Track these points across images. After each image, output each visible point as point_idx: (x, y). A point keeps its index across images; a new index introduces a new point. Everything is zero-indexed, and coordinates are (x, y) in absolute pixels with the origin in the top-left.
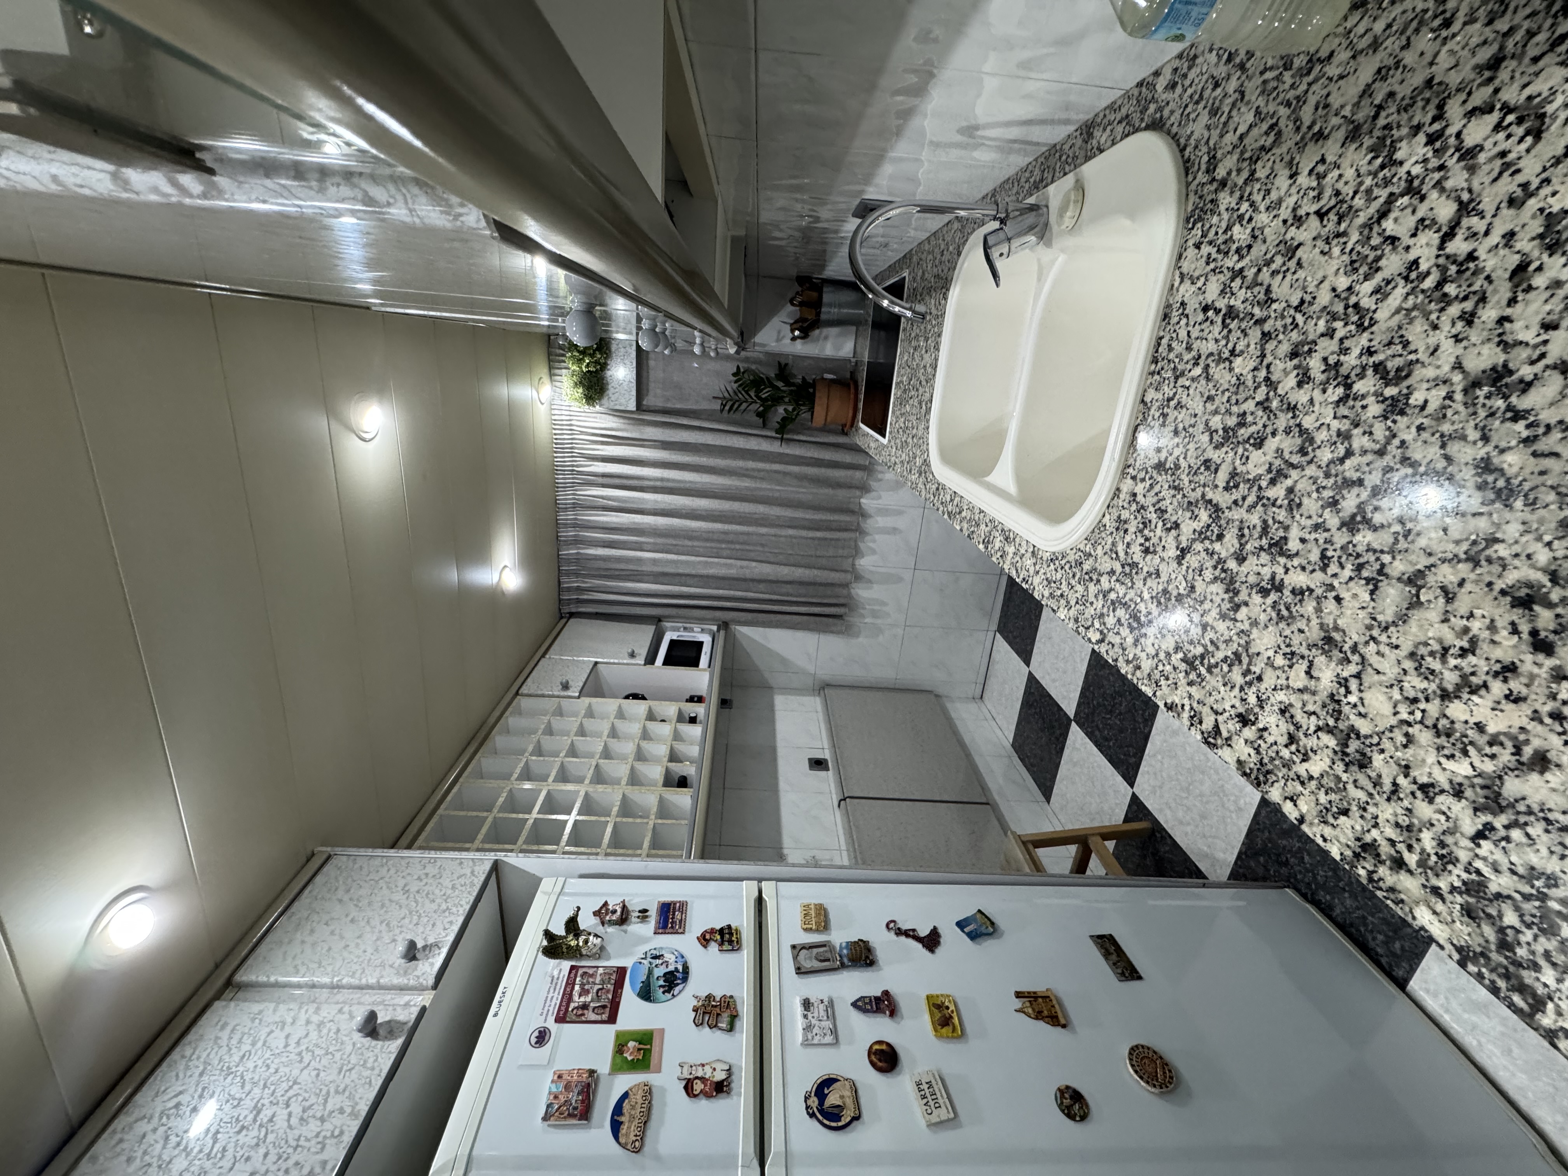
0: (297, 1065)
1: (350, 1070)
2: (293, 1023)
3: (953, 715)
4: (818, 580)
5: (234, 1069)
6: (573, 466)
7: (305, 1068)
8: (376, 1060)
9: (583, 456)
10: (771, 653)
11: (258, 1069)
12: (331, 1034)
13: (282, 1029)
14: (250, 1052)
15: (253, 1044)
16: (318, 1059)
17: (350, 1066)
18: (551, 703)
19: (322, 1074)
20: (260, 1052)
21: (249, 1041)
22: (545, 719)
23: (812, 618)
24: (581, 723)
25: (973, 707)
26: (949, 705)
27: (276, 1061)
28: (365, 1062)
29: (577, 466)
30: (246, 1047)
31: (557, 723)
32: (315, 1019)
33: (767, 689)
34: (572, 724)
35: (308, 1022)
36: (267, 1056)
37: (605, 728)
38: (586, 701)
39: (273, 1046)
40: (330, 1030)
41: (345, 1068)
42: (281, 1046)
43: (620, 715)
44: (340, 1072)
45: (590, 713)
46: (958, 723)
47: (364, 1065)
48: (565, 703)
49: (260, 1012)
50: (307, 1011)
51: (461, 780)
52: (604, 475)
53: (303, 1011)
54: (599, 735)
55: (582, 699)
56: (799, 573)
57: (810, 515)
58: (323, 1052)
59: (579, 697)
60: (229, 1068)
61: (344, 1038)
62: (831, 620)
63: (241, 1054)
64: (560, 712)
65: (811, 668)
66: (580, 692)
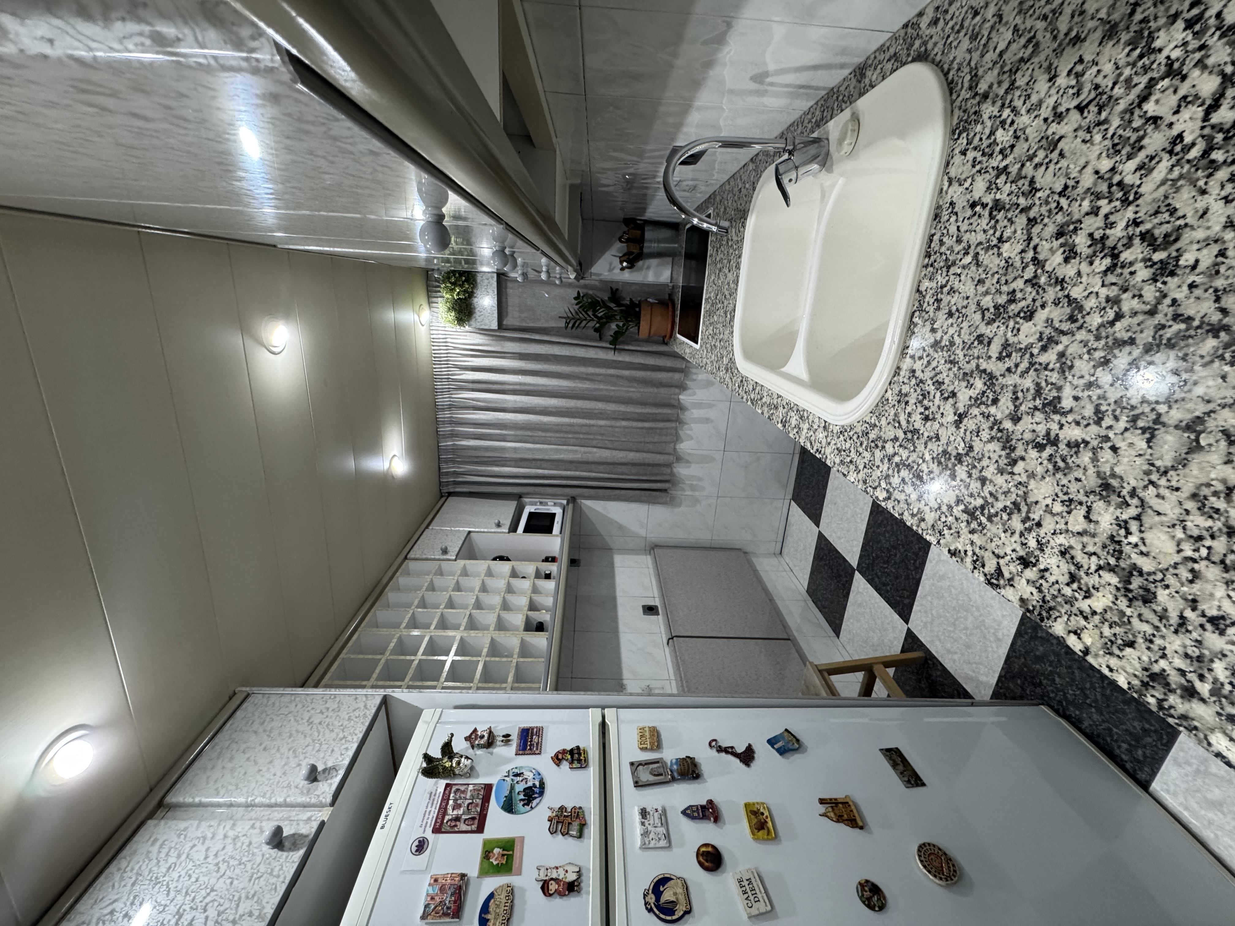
0: (215, 874)
1: (259, 878)
2: (212, 838)
3: (758, 568)
4: (647, 461)
5: (161, 879)
6: (448, 375)
7: (221, 877)
8: (281, 869)
9: (457, 367)
10: (611, 522)
11: (181, 879)
12: (244, 847)
13: (203, 843)
14: (175, 864)
15: (179, 856)
16: (232, 869)
17: (259, 874)
18: (432, 566)
19: (235, 882)
20: (183, 864)
21: (175, 854)
22: (428, 578)
23: (643, 492)
24: (458, 582)
25: (774, 561)
26: (754, 560)
27: (197, 871)
28: (272, 870)
29: (452, 375)
30: (172, 860)
31: (438, 581)
32: (231, 834)
33: (608, 550)
34: (450, 581)
35: (225, 836)
36: (190, 867)
37: (477, 585)
38: (461, 563)
39: (195, 857)
40: (243, 844)
41: (255, 876)
42: (202, 858)
43: (490, 573)
44: (250, 880)
45: (465, 573)
46: (762, 574)
47: (271, 874)
48: (444, 565)
49: (185, 829)
50: (224, 827)
51: (360, 629)
52: (471, 382)
53: (222, 827)
54: (472, 590)
55: (458, 561)
56: (632, 456)
57: (639, 410)
58: (237, 862)
59: (455, 560)
60: (157, 878)
61: (255, 850)
62: (658, 493)
63: (168, 866)
64: (440, 573)
65: (643, 533)
66: (457, 556)
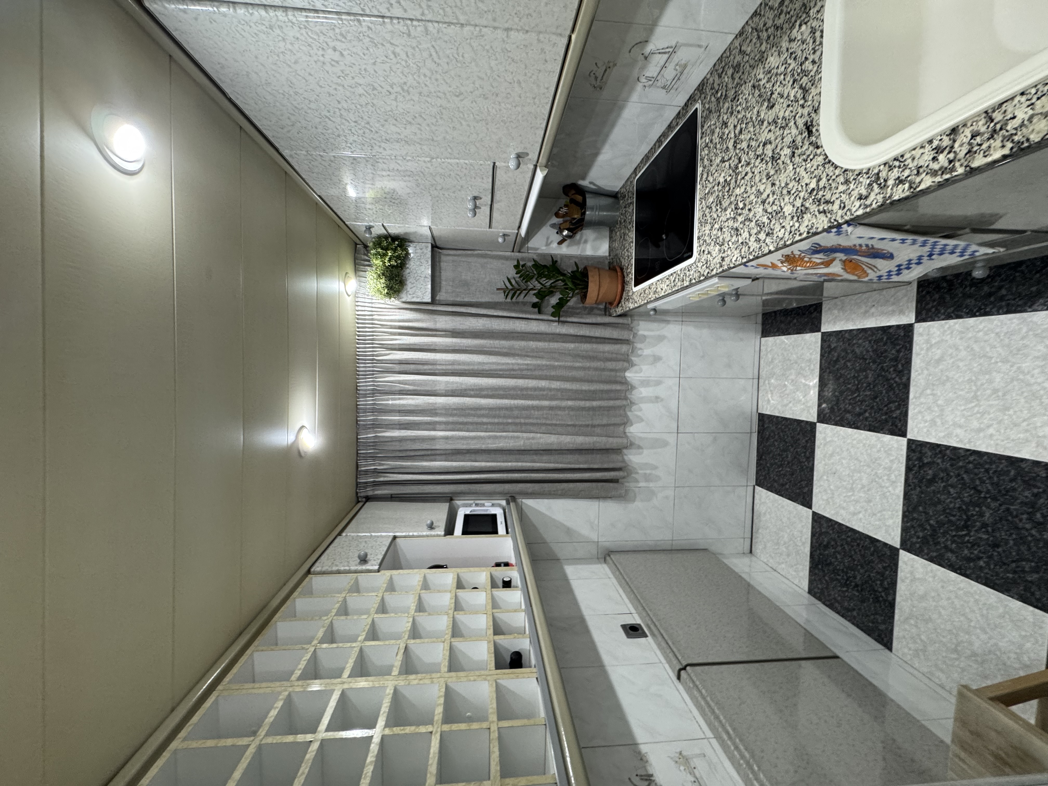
6: (373, 355)
9: (383, 346)
18: (345, 581)
22: (340, 597)
24: (383, 599)
29: (377, 356)
31: (354, 601)
34: (372, 601)
37: (411, 602)
38: (386, 574)
43: (426, 586)
45: (391, 587)
48: (362, 578)
51: (220, 687)
52: (401, 362)
54: (406, 610)
55: (382, 572)
59: (378, 571)
64: (356, 589)
66: (380, 565)
